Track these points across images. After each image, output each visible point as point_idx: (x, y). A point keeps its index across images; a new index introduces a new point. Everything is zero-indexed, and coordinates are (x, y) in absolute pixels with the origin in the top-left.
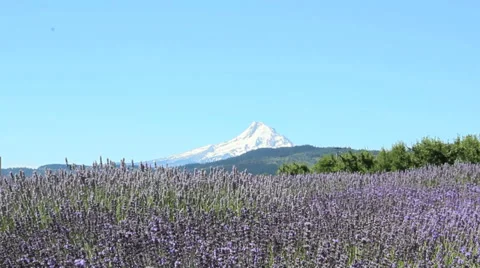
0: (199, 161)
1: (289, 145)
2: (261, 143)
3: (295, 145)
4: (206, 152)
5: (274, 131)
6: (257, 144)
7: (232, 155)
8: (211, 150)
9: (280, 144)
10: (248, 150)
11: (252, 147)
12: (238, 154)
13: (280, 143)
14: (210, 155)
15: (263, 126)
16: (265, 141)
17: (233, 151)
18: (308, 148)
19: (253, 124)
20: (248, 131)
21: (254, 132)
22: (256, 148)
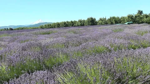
16: (41, 22)
21: (39, 20)
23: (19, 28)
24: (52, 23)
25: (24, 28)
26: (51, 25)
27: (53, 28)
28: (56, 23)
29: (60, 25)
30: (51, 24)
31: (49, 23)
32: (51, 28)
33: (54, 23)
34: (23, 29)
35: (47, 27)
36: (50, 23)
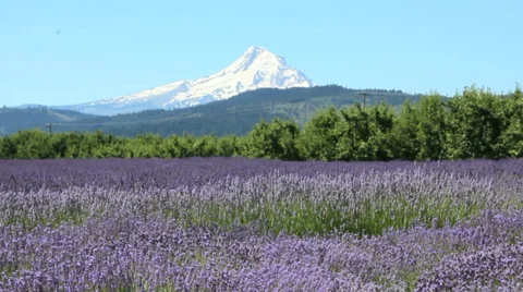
0: (164, 106)
1: (305, 85)
2: (260, 80)
3: (314, 85)
4: (175, 92)
5: (283, 61)
6: (256, 82)
7: (217, 98)
8: (184, 88)
9: (292, 82)
10: (242, 90)
11: (248, 85)
12: (226, 96)
13: (293, 79)
14: (181, 97)
15: (266, 53)
16: (268, 77)
17: (218, 90)
18: (333, 90)
19: (250, 50)
20: (241, 60)
21: (251, 62)
22: (254, 88)
23: (26, 138)
24: (397, 97)
25: (77, 140)
26: (386, 123)
27: (409, 156)
28: (453, 106)
29: (498, 126)
30: (398, 114)
31: (366, 94)
32: (382, 157)
33: (435, 103)
34: (60, 148)
35: (342, 147)
36: (381, 94)
